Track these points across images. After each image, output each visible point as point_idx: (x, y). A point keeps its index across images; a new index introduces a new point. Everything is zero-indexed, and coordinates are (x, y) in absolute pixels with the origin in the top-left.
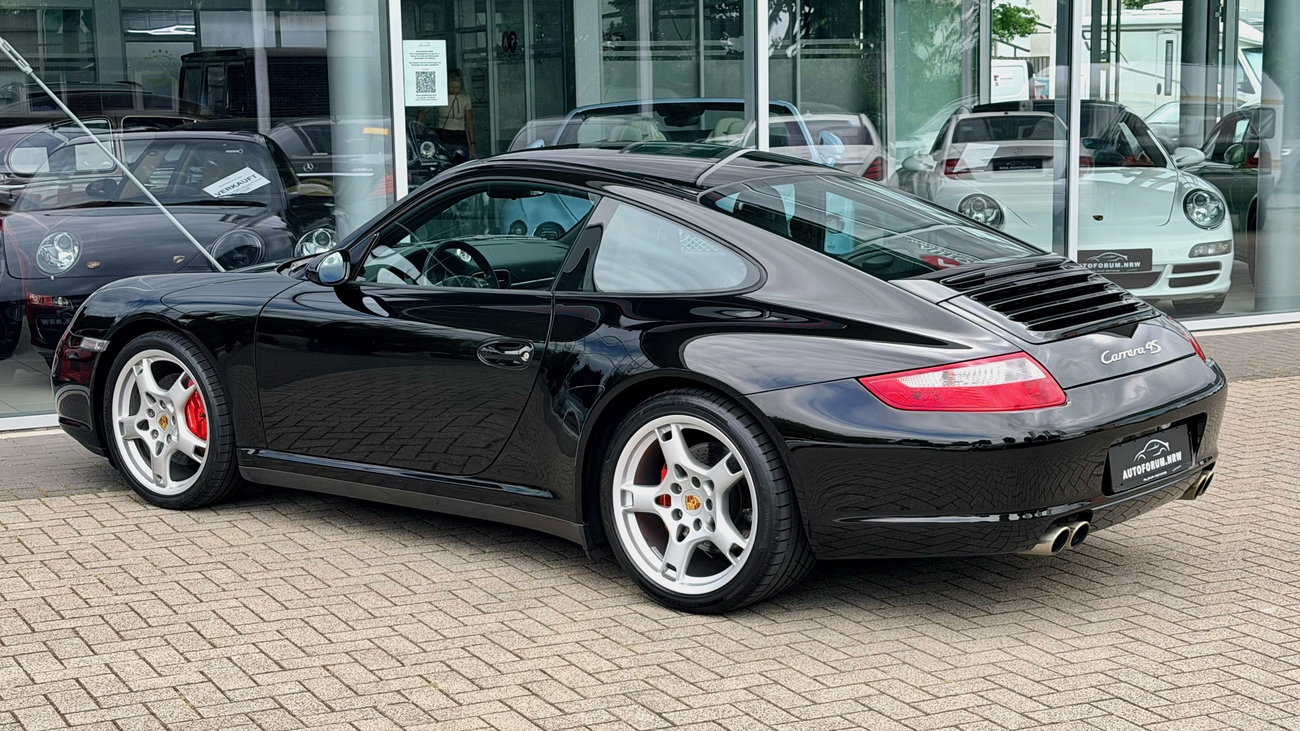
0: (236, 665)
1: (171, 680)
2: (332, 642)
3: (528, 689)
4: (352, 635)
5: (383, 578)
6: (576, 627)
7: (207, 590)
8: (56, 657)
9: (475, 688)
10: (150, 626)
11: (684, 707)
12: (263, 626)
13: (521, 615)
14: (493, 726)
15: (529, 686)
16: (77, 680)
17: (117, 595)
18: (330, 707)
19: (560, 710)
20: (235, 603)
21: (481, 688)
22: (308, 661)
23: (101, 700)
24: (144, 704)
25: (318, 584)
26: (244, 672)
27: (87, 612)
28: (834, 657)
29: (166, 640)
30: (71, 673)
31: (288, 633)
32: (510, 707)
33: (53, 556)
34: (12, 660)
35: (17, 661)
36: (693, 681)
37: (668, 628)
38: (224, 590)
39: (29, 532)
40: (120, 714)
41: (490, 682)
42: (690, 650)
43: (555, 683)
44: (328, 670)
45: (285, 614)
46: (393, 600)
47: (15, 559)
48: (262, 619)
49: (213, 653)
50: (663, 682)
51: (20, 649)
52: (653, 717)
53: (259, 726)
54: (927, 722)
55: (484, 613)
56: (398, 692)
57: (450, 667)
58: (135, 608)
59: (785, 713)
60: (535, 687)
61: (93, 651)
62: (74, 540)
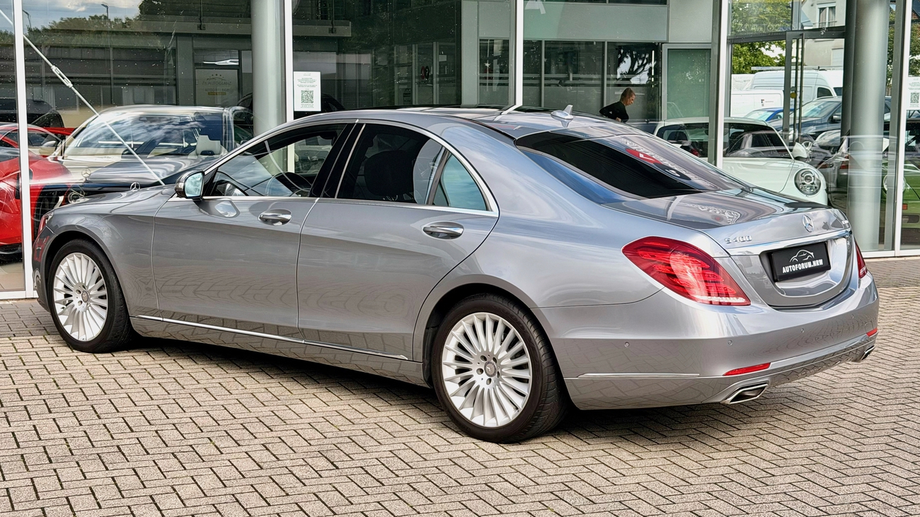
0: (106, 427)
1: (65, 435)
2: (168, 418)
3: (266, 447)
4: (183, 415)
5: (218, 385)
6: (315, 415)
7: (113, 388)
8: (8, 421)
9: (236, 445)
10: (69, 406)
11: (350, 459)
13: (287, 408)
14: (233, 465)
15: (267, 445)
16: (13, 433)
17: (59, 389)
18: (147, 452)
19: (277, 458)
20: (125, 396)
21: (239, 445)
22: (149, 428)
23: (20, 444)
24: (44, 447)
25: (180, 387)
26: (109, 432)
27: (37, 397)
28: (452, 436)
29: (74, 414)
30: (11, 429)
31: (145, 413)
32: (250, 456)
33: (35, 367)
36: (363, 446)
37: (367, 417)
38: (122, 388)
39: (29, 353)
40: (27, 451)
41: (246, 443)
42: (371, 430)
43: (282, 444)
44: (157, 433)
45: (151, 402)
46: (216, 397)
47: (13, 368)
48: (135, 405)
49: (97, 422)
50: (346, 445)
52: (328, 463)
53: (102, 460)
55: (265, 406)
56: (191, 446)
57: (227, 433)
58: (66, 397)
60: (269, 446)
62: (52, 359)
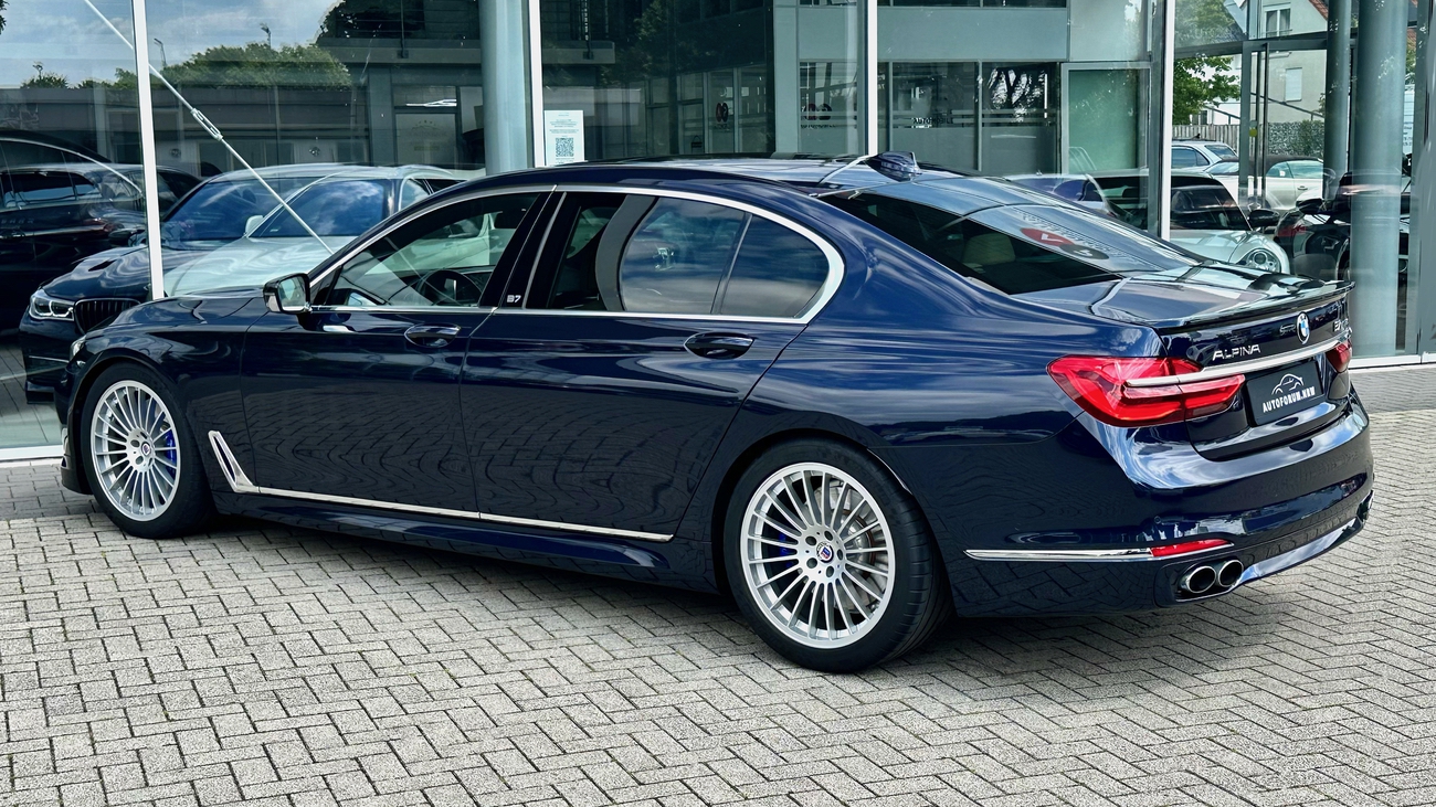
0: (285, 649)
1: (224, 662)
2: (376, 632)
3: (526, 676)
4: (397, 627)
7: (292, 585)
8: (137, 640)
9: (481, 672)
10: (229, 615)
11: (654, 693)
12: (327, 618)
14: (478, 705)
15: (528, 673)
16: (145, 659)
18: (347, 686)
20: (311, 597)
31: (342, 624)
34: (100, 642)
35: (103, 642)
36: (672, 671)
41: (497, 668)
44: (362, 656)
49: (272, 639)
51: (111, 632)
52: (622, 700)
54: (857, 710)
58: (224, 600)
59: (738, 700)
61: (170, 634)
